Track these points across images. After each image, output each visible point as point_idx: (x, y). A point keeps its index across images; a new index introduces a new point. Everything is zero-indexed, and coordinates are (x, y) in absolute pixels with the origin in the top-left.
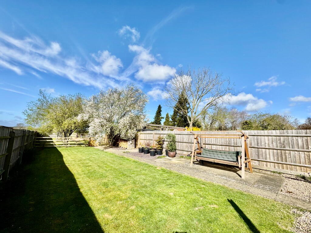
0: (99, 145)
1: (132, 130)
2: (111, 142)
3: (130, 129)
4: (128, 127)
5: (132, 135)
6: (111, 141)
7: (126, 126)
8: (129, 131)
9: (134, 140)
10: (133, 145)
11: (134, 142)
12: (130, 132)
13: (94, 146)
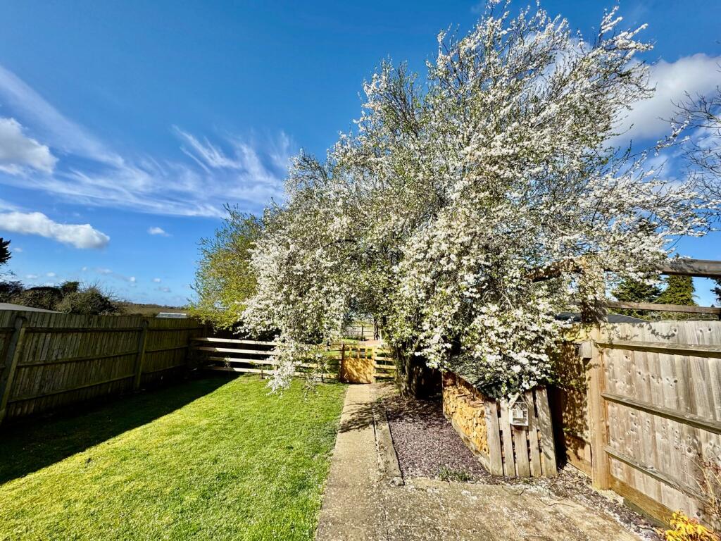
0: (378, 379)
1: (519, 313)
2: (405, 378)
3: (496, 298)
4: (470, 278)
5: (521, 357)
6: (403, 371)
7: (452, 276)
8: (488, 315)
9: (542, 395)
10: (533, 436)
11: (545, 415)
12: (496, 322)
13: (358, 383)
